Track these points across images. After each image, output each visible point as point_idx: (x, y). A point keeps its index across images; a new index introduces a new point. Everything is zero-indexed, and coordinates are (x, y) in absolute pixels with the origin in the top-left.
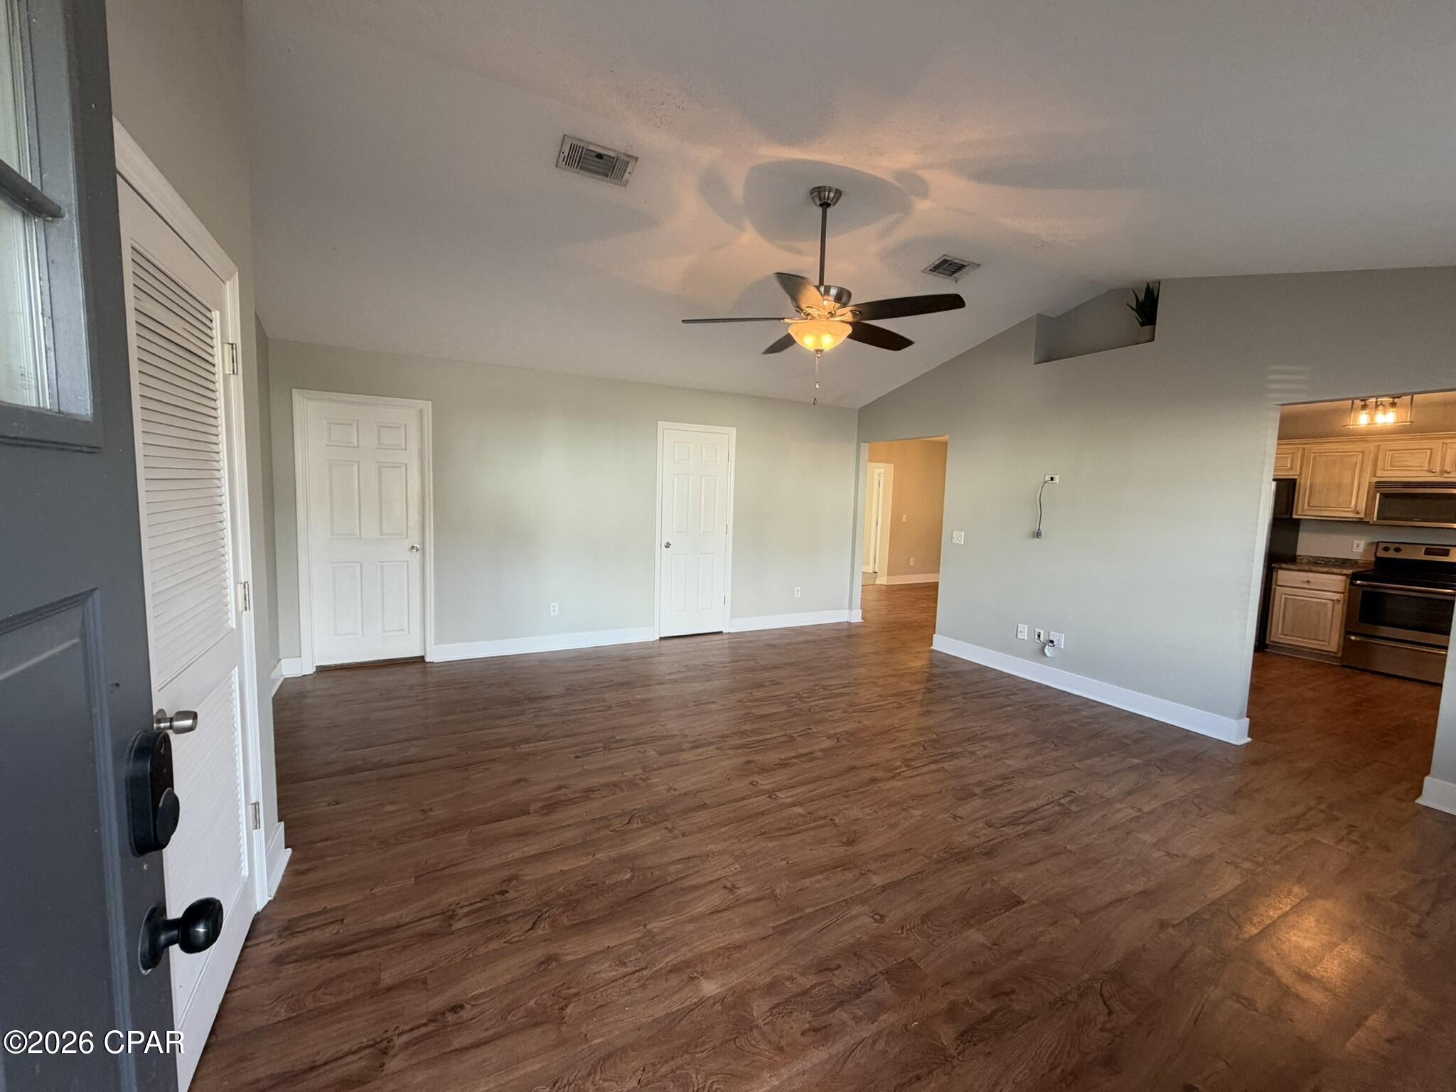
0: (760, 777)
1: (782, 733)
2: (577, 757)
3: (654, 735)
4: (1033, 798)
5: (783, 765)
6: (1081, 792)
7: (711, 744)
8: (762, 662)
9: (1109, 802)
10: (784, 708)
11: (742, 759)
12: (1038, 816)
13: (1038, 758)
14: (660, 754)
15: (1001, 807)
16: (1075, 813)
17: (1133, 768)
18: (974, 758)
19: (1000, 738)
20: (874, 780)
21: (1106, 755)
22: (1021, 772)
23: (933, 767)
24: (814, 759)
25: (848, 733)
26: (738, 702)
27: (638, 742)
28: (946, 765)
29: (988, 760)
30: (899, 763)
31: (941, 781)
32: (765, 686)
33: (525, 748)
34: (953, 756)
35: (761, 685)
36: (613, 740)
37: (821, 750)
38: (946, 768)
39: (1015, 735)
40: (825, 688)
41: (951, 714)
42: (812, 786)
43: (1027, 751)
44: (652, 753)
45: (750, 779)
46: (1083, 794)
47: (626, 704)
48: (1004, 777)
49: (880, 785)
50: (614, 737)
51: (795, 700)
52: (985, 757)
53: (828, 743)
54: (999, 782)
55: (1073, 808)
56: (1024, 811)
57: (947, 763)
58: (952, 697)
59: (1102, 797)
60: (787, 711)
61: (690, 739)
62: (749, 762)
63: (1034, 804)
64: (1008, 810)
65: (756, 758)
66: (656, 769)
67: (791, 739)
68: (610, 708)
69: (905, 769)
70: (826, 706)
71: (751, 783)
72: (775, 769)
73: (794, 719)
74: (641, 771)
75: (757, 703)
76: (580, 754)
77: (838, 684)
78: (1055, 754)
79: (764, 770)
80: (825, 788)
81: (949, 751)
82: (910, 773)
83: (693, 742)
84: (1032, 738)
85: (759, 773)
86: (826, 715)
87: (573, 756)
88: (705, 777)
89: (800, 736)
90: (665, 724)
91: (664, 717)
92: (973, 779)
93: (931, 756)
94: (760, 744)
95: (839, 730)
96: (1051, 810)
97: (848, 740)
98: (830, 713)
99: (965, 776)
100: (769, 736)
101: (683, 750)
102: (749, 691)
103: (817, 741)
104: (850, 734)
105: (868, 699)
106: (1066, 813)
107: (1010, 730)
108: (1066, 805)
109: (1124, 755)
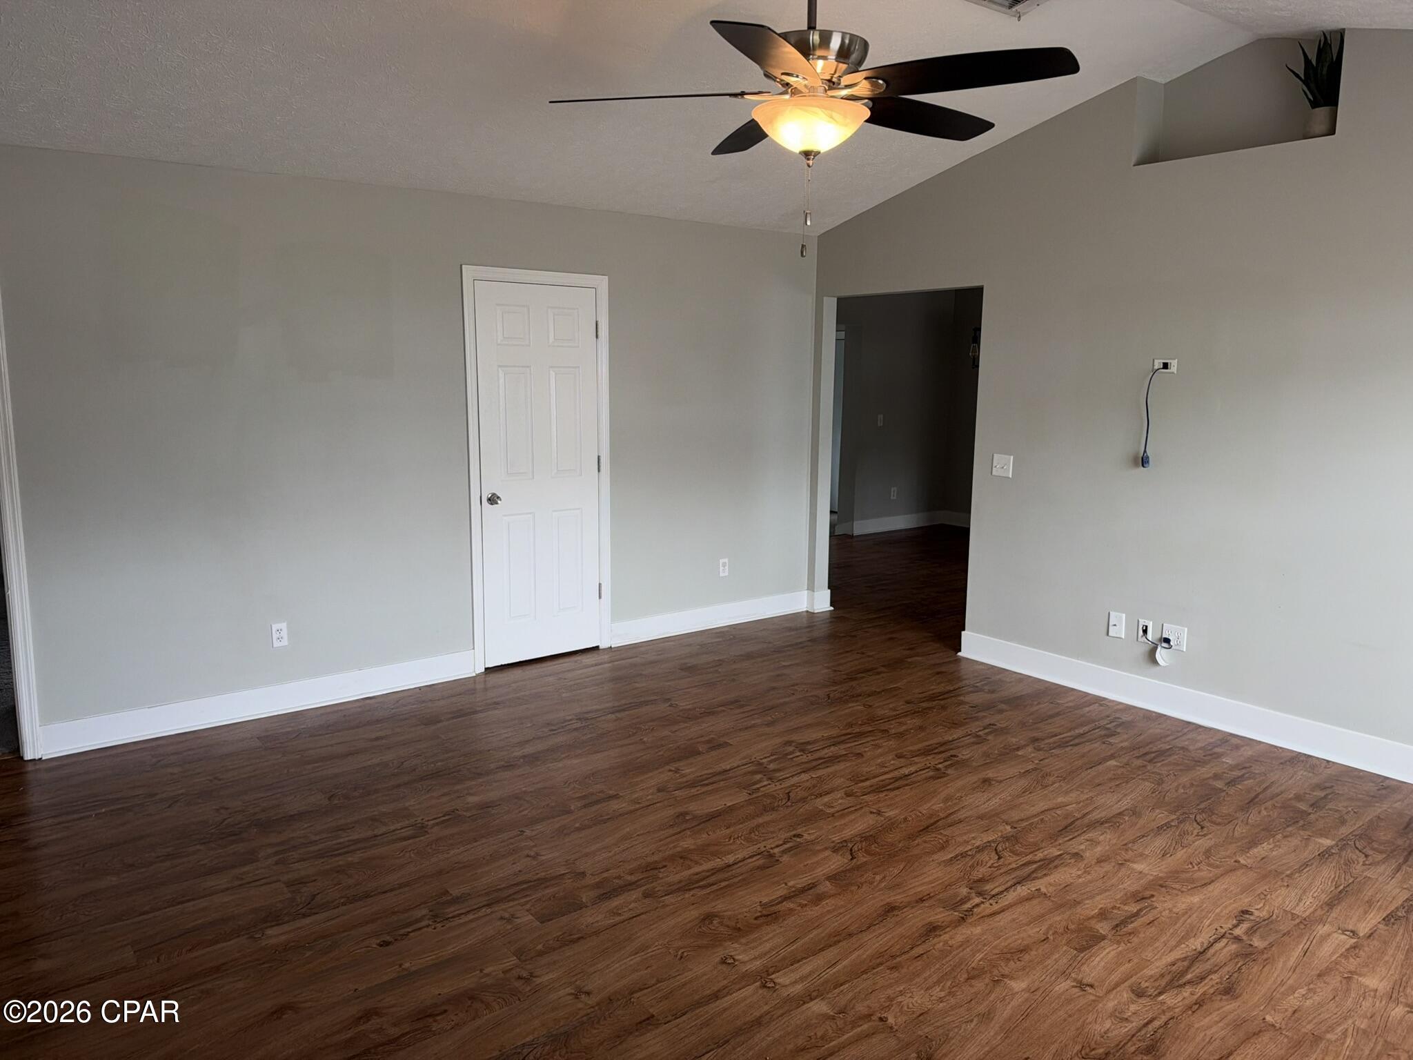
0: (736, 945)
1: (753, 849)
2: (385, 944)
3: (520, 879)
4: (1192, 932)
5: (769, 915)
6: (1260, 911)
7: (628, 887)
8: (684, 704)
9: (1306, 923)
10: (743, 797)
11: (694, 913)
12: (1208, 966)
13: (1181, 854)
14: (544, 919)
15: (1148, 954)
16: (1262, 952)
17: (1324, 855)
18: (1082, 865)
19: (1111, 822)
20: (932, 930)
21: (1279, 837)
22: (1160, 884)
23: (1022, 891)
24: (819, 899)
25: (866, 838)
26: (659, 790)
27: (495, 897)
28: (1042, 884)
29: (1107, 867)
30: (964, 891)
31: (1040, 918)
32: (699, 753)
33: (275, 935)
34: (1048, 865)
35: (690, 752)
36: (445, 898)
37: (829, 878)
38: (1043, 890)
39: (1135, 812)
40: (802, 747)
41: (1023, 783)
42: (831, 954)
43: (1160, 842)
44: (525, 918)
45: (720, 953)
46: (1264, 914)
47: (453, 817)
48: (1138, 897)
49: (945, 937)
50: (446, 893)
51: (758, 777)
52: (1099, 861)
53: (837, 862)
54: (1133, 908)
55: (1257, 943)
56: (1184, 959)
57: (1041, 881)
58: (1018, 749)
59: (1294, 916)
60: (749, 802)
61: (589, 880)
62: (709, 917)
63: (1196, 944)
64: (1160, 960)
65: (720, 906)
66: (541, 954)
67: (771, 859)
68: (422, 829)
69: (977, 900)
70: (814, 786)
71: (723, 962)
72: (758, 927)
73: (767, 818)
74: (514, 960)
75: (694, 791)
76: (388, 938)
77: (823, 739)
78: (1203, 843)
79: (739, 931)
80: (854, 956)
81: (1040, 855)
82: (987, 908)
83: (598, 885)
84: (1161, 816)
85: (731, 939)
86: (819, 803)
87: (374, 942)
88: (638, 958)
89: (784, 852)
90: (538, 854)
91: (530, 838)
92: (1091, 907)
93: (1015, 869)
94: (721, 876)
95: (848, 833)
96: (1225, 951)
97: (868, 852)
98: (826, 799)
99: (1077, 903)
100: (730, 859)
101: (581, 906)
102: (673, 766)
103: (815, 859)
104: (868, 838)
105: (882, 765)
106: (1248, 954)
107: (1126, 803)
108: (1245, 938)
109: (1305, 834)
